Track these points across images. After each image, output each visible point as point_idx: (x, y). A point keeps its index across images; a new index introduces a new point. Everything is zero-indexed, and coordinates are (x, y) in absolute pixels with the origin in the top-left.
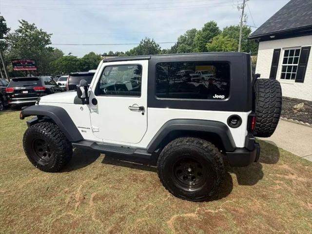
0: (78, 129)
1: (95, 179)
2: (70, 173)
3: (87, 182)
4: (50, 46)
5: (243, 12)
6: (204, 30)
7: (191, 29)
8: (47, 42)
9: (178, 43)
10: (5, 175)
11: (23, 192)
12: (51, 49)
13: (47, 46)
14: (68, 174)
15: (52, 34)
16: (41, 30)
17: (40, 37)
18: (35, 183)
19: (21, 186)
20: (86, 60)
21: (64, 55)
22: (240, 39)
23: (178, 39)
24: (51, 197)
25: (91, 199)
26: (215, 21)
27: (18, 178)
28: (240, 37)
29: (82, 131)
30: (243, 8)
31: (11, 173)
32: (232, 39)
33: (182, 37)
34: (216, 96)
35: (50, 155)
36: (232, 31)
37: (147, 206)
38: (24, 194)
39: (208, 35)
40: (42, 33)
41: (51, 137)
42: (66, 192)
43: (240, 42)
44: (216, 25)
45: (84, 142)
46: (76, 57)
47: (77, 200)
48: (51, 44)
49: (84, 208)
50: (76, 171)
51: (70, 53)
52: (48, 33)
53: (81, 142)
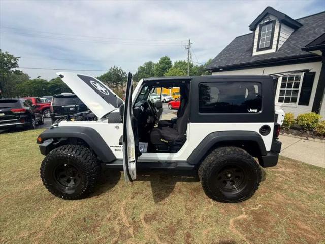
0: (111, 149)
1: (132, 198)
2: (101, 197)
3: (127, 203)
4: (17, 69)
5: (189, 51)
6: (161, 63)
7: (148, 61)
8: (14, 65)
9: (138, 72)
10: (16, 213)
11: (55, 230)
12: (17, 72)
13: (14, 69)
14: (99, 199)
15: (20, 58)
16: (6, 53)
17: (5, 59)
18: (65, 216)
19: (48, 224)
20: (57, 83)
21: (30, 79)
22: (188, 71)
23: (139, 69)
24: (95, 228)
25: (143, 221)
26: (169, 57)
27: (37, 213)
28: (188, 68)
29: (116, 150)
30: (189, 48)
31: (24, 209)
32: (182, 70)
33: (141, 67)
34: (251, 110)
35: (75, 181)
36: (181, 65)
37: (201, 216)
38: (57, 232)
39: (164, 67)
40: (8, 56)
41: (82, 159)
42: (109, 219)
43: (188, 73)
44: (169, 59)
45: (117, 161)
46: (46, 80)
47: (128, 225)
48: (18, 67)
49: (141, 233)
50: (107, 193)
51: (39, 77)
52: (15, 56)
53: (115, 162)
